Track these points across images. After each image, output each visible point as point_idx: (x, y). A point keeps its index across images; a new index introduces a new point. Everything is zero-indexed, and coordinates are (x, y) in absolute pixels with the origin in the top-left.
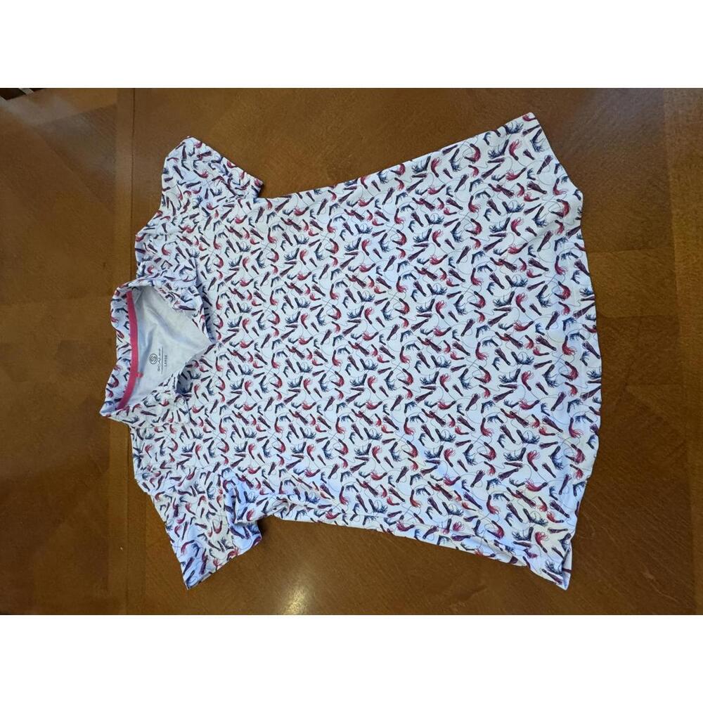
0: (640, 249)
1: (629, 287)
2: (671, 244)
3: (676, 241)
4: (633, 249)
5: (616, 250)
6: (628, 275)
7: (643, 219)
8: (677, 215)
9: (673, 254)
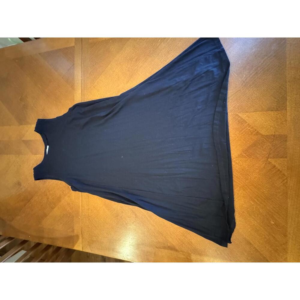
0: (275, 111)
1: (271, 124)
2: (286, 109)
3: (288, 108)
4: (273, 111)
5: (267, 111)
6: (271, 120)
7: (277, 100)
8: (289, 99)
9: (287, 113)
